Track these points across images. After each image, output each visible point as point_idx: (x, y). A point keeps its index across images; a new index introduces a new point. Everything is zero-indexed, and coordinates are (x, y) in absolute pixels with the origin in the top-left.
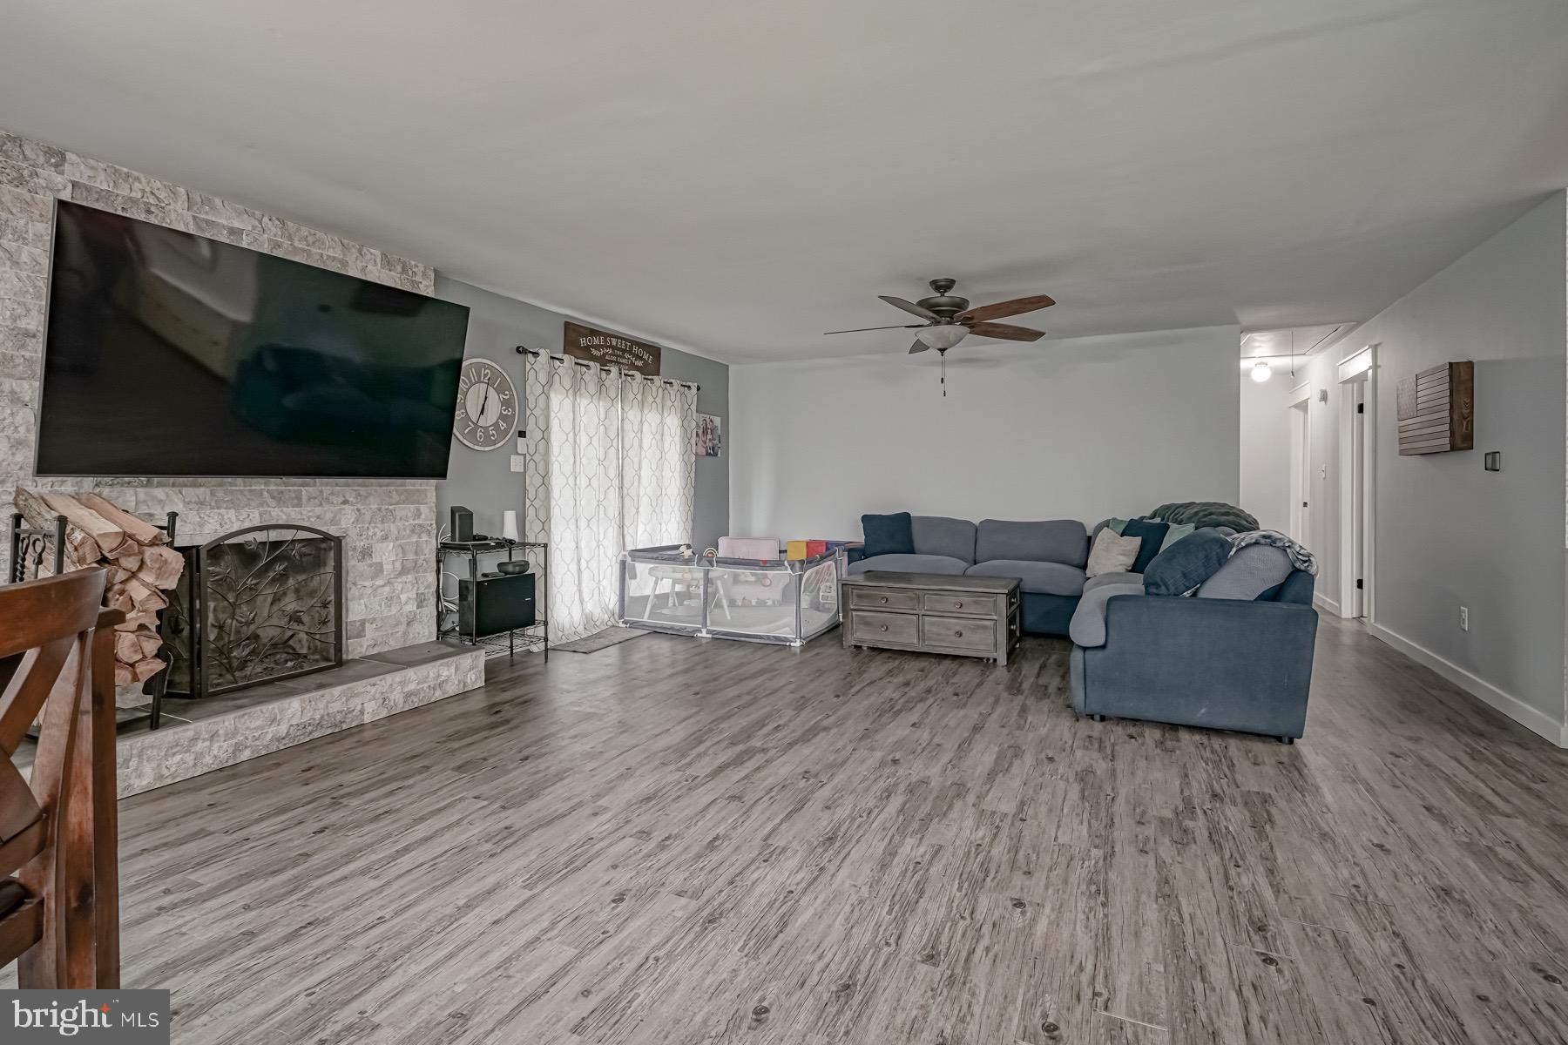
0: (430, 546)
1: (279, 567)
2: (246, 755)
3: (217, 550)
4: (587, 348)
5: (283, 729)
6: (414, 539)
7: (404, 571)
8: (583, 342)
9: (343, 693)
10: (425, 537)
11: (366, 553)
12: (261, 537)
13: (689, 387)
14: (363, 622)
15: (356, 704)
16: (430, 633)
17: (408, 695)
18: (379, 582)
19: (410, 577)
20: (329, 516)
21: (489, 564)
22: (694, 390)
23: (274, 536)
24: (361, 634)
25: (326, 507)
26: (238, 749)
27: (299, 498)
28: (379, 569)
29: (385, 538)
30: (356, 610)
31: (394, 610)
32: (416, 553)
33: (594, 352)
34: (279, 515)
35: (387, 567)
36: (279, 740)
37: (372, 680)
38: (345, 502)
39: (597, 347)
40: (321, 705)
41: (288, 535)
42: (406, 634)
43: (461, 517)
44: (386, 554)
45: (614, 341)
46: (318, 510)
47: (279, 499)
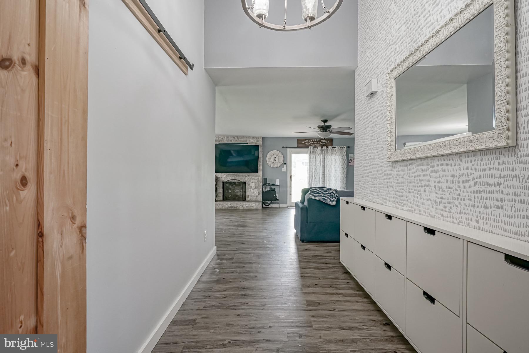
0: (261, 184)
1: (234, 185)
2: (224, 208)
3: (227, 182)
4: (304, 143)
5: (228, 206)
6: (258, 183)
7: (256, 188)
8: (303, 142)
9: (236, 204)
10: (260, 183)
11: (249, 184)
12: (232, 181)
13: (344, 147)
14: (249, 195)
15: (238, 205)
16: (261, 199)
17: (247, 206)
18: (251, 189)
19: (257, 189)
20: (243, 178)
21: (268, 188)
22: (346, 148)
23: (234, 181)
24: (248, 197)
25: (243, 177)
26: (223, 207)
27: (239, 176)
28: (251, 187)
29: (252, 182)
30: (247, 193)
31: (254, 194)
32: (258, 185)
33: (306, 144)
34: (237, 178)
35: (253, 187)
36: (228, 207)
37: (241, 203)
38: (246, 176)
39: (307, 143)
40: (233, 204)
41: (235, 181)
42: (256, 198)
43: (265, 180)
44: (253, 185)
45: (314, 140)
46: (242, 178)
47: (236, 176)
